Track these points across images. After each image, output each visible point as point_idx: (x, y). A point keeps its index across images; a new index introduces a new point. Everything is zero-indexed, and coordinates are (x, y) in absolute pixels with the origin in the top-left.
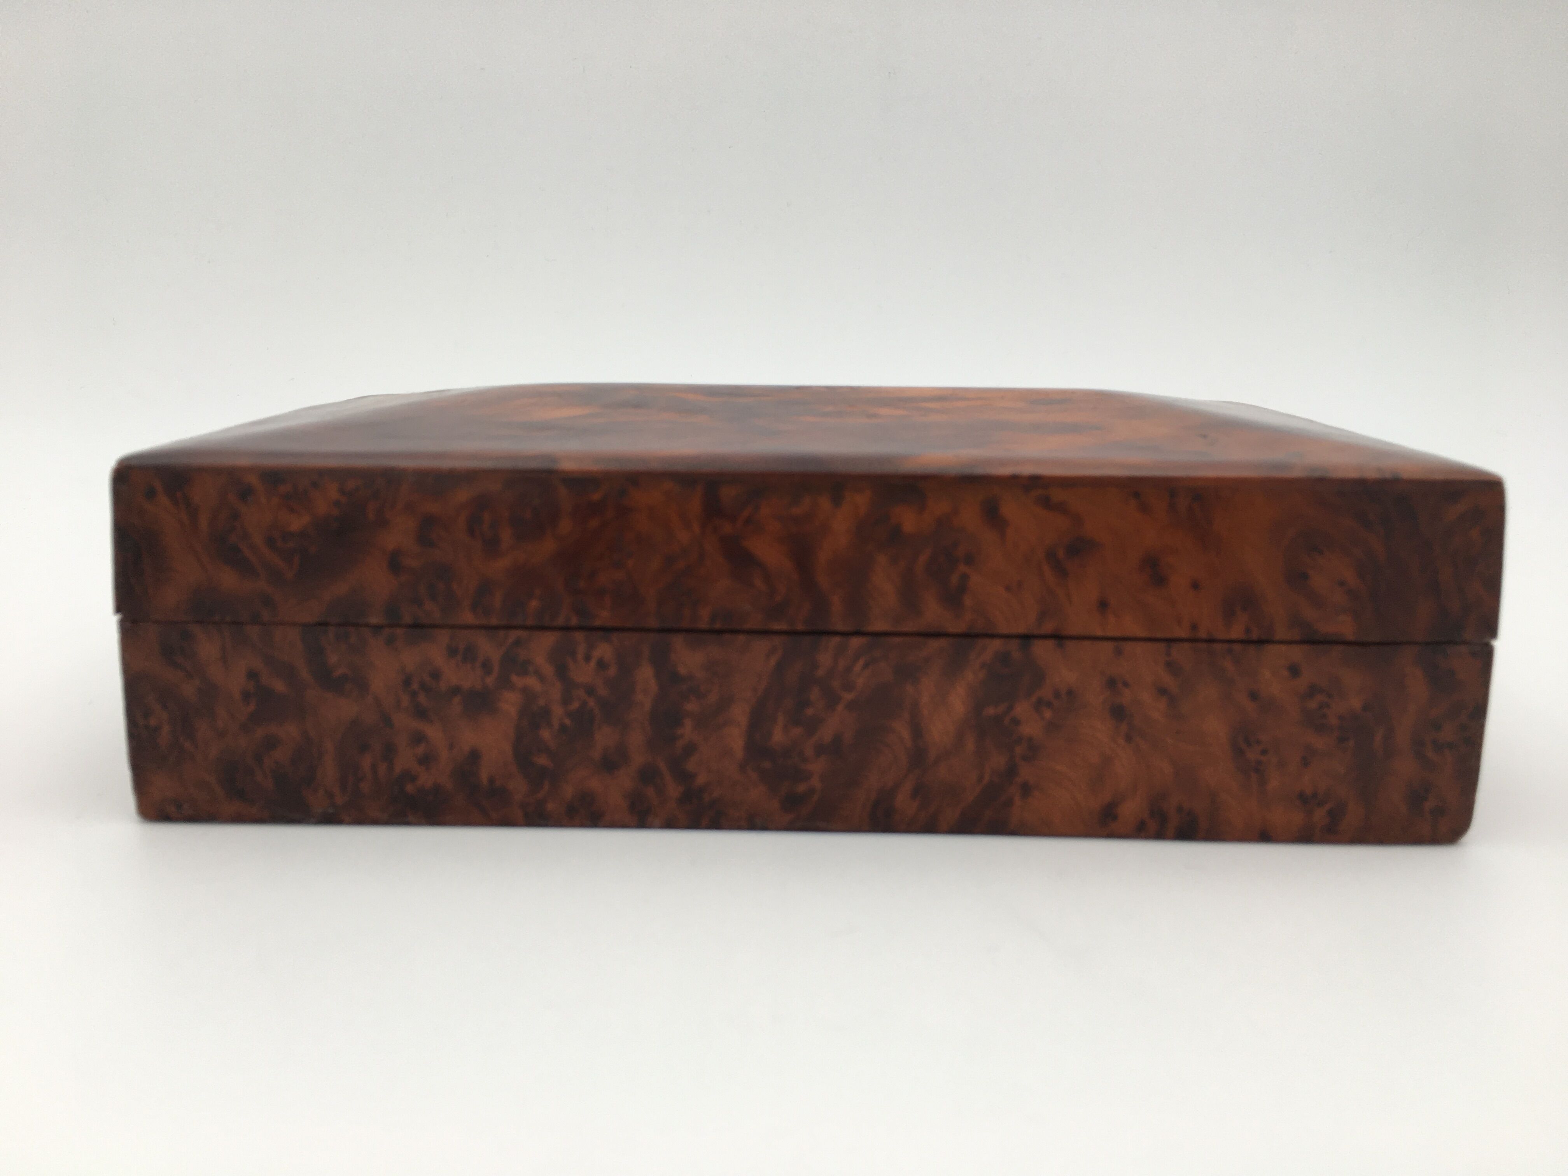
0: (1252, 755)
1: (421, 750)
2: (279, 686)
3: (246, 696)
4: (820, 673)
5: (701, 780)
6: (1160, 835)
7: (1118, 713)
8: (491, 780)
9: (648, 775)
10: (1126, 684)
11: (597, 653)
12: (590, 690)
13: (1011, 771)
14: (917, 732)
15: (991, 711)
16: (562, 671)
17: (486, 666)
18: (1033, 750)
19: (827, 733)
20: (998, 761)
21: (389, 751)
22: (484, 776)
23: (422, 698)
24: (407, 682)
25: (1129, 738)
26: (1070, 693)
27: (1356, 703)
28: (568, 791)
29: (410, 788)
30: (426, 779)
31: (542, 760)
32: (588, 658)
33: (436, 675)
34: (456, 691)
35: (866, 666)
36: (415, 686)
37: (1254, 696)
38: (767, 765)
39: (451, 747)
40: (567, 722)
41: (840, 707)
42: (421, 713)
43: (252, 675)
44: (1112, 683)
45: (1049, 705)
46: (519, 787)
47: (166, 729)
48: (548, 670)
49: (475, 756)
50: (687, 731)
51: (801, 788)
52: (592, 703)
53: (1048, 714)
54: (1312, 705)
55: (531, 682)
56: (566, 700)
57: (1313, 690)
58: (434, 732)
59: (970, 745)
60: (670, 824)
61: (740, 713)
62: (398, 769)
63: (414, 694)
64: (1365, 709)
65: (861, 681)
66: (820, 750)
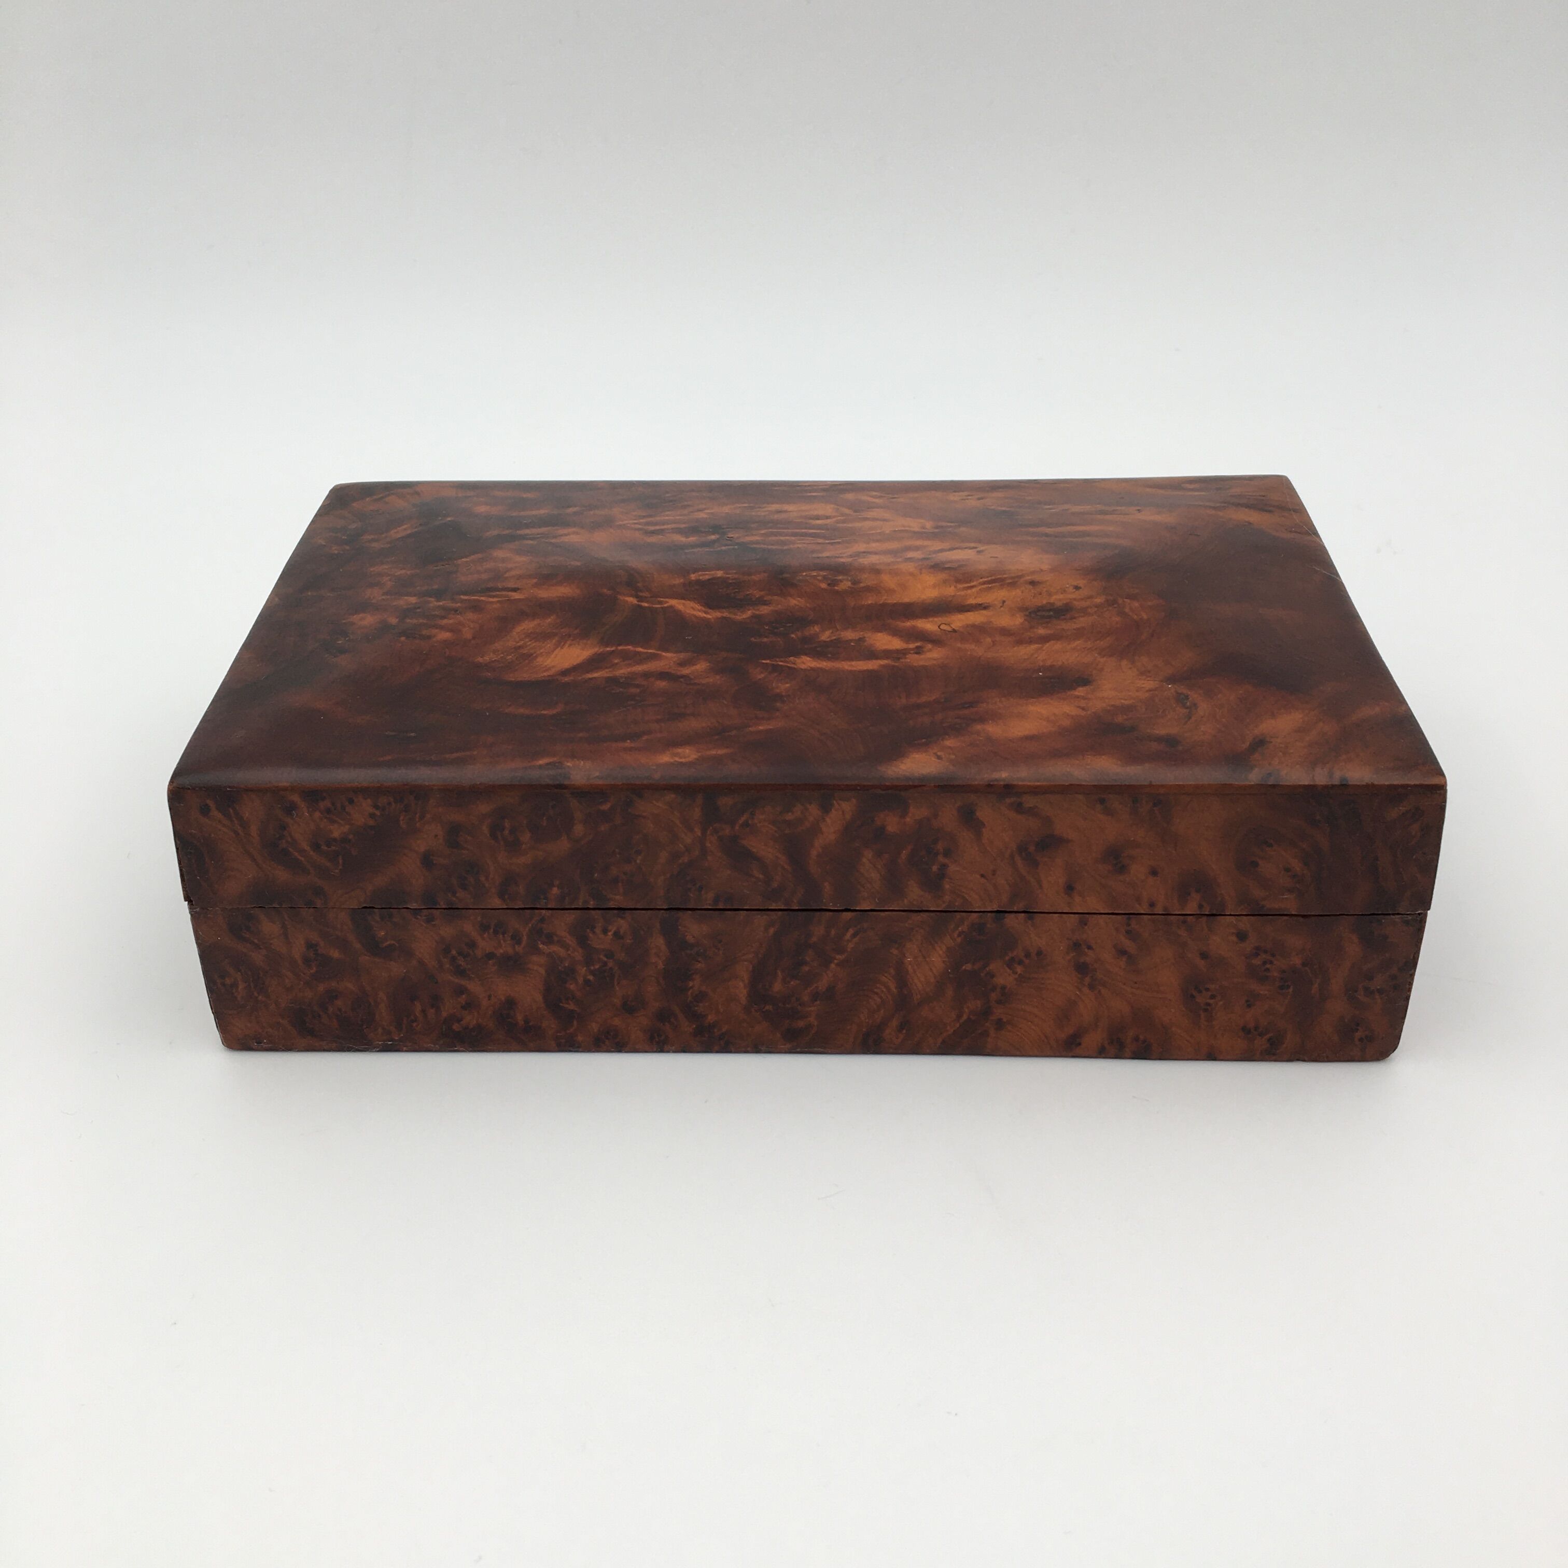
0: (1201, 999)
1: (463, 999)
2: (335, 954)
3: (307, 961)
4: (814, 939)
5: (711, 1018)
6: (1119, 1056)
7: (1082, 969)
8: (526, 1021)
9: (663, 1016)
10: (1090, 948)
11: (613, 929)
12: (610, 955)
13: (986, 1012)
14: (902, 980)
15: (968, 967)
16: (583, 941)
17: (516, 938)
18: (1006, 996)
19: (822, 984)
20: (974, 1004)
21: (435, 1002)
22: (520, 1018)
23: (461, 961)
24: (447, 950)
25: (1091, 987)
26: (1039, 953)
27: (1297, 961)
28: (594, 1027)
29: (456, 1027)
30: (470, 1020)
31: (571, 1006)
32: (605, 931)
33: (472, 945)
34: (490, 956)
35: (854, 935)
36: (454, 952)
37: (1204, 956)
38: (769, 1007)
39: (489, 997)
40: (591, 978)
41: (833, 966)
42: (461, 972)
43: (310, 946)
44: (1076, 946)
45: (1020, 962)
46: (550, 1024)
47: (241, 986)
48: (570, 940)
49: (511, 1003)
50: (696, 984)
51: (801, 1024)
52: (611, 964)
53: (1019, 969)
54: (1257, 962)
55: (555, 948)
56: (588, 961)
57: (1257, 951)
58: (474, 987)
59: (950, 992)
60: (685, 1048)
61: (743, 971)
62: (444, 1014)
63: (454, 959)
64: (1304, 965)
65: (851, 945)
66: (815, 996)
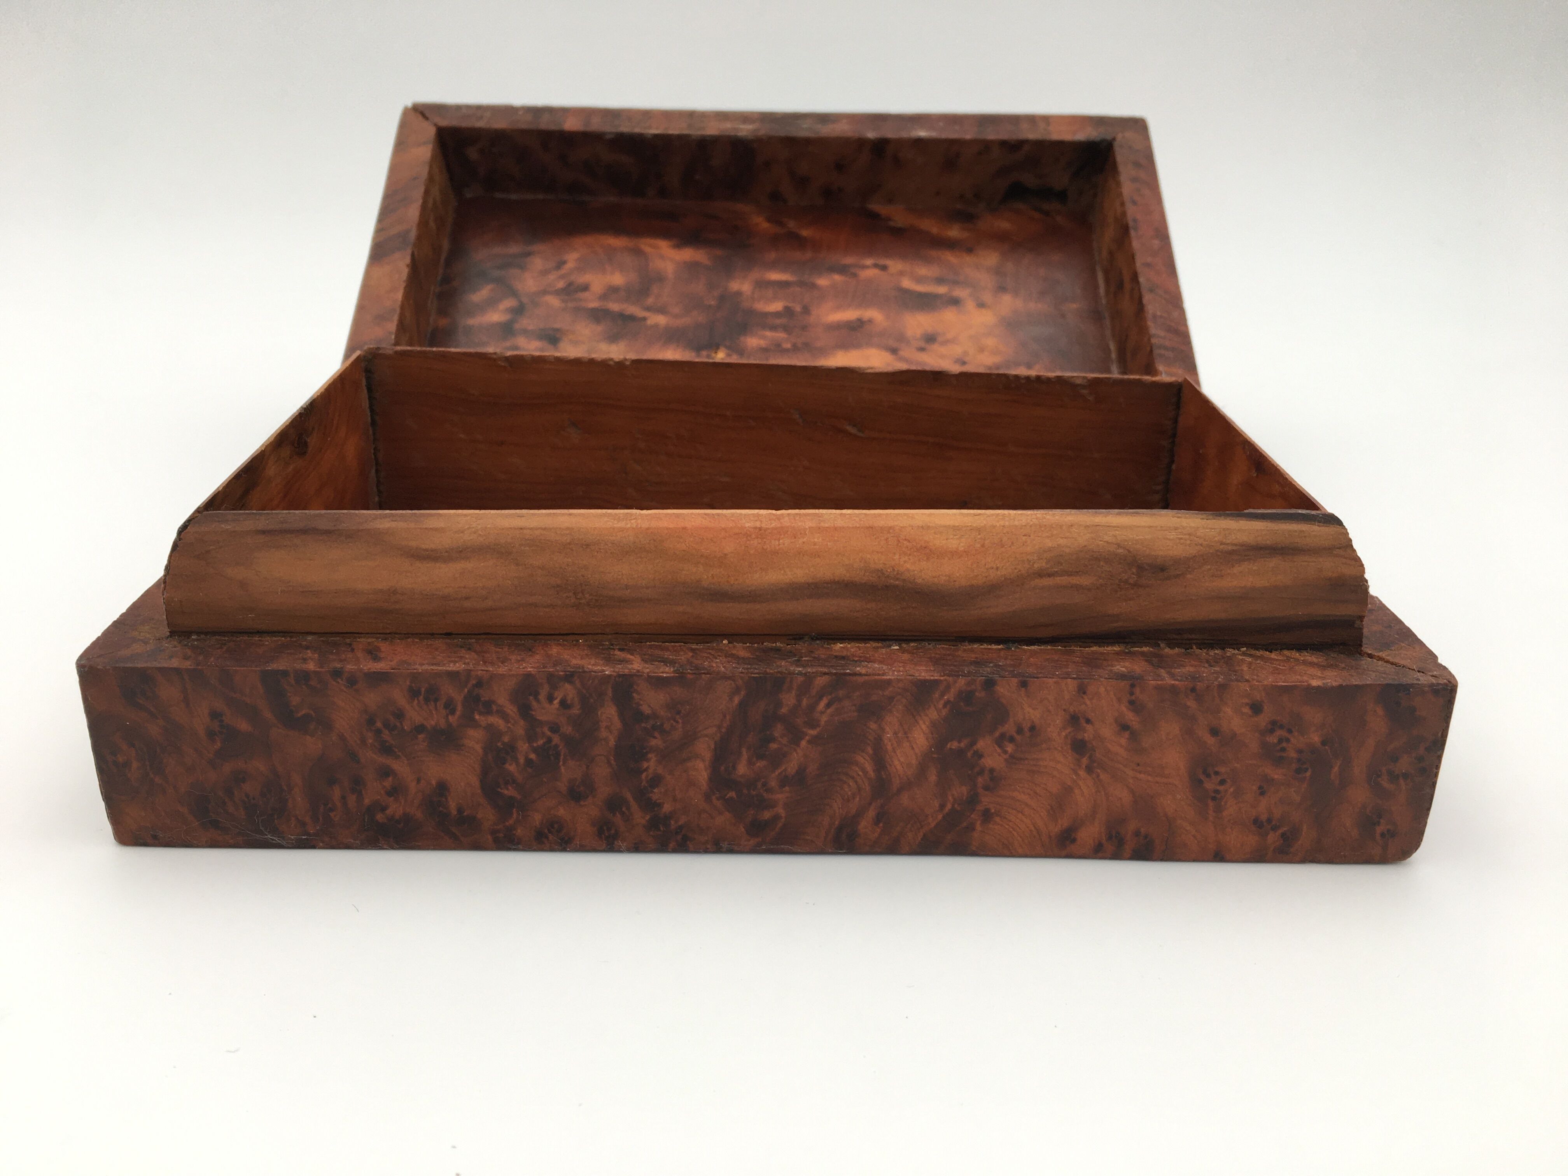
0: (1210, 785)
1: (388, 783)
2: (244, 726)
3: (211, 735)
4: (784, 710)
5: (667, 808)
6: (1117, 855)
7: (1079, 747)
8: (460, 810)
9: (614, 804)
10: (1088, 721)
11: (559, 695)
12: (555, 729)
13: (973, 800)
14: (880, 762)
15: (954, 745)
16: (525, 711)
17: (450, 707)
18: (995, 781)
19: (791, 766)
20: (960, 790)
21: (358, 784)
22: (453, 806)
23: (386, 735)
24: (371, 722)
25: (1089, 770)
26: (1033, 728)
27: (1315, 738)
28: (537, 818)
29: (380, 817)
30: (396, 809)
31: (509, 791)
32: (550, 699)
33: (400, 715)
34: (420, 729)
35: (828, 705)
36: (379, 724)
37: (1214, 732)
38: (732, 794)
39: (418, 781)
40: (533, 756)
41: (804, 743)
42: (386, 750)
43: (215, 715)
44: (1074, 720)
45: (1012, 740)
46: (487, 815)
47: (135, 765)
48: (511, 710)
49: (442, 788)
50: (652, 764)
51: (767, 815)
52: (556, 739)
53: (1010, 748)
54: (1272, 739)
55: (495, 720)
56: (531, 737)
57: (1274, 726)
58: (401, 767)
59: (933, 777)
60: (638, 847)
61: (704, 748)
62: (367, 801)
63: (378, 732)
64: (1324, 743)
65: (824, 719)
66: (784, 781)
